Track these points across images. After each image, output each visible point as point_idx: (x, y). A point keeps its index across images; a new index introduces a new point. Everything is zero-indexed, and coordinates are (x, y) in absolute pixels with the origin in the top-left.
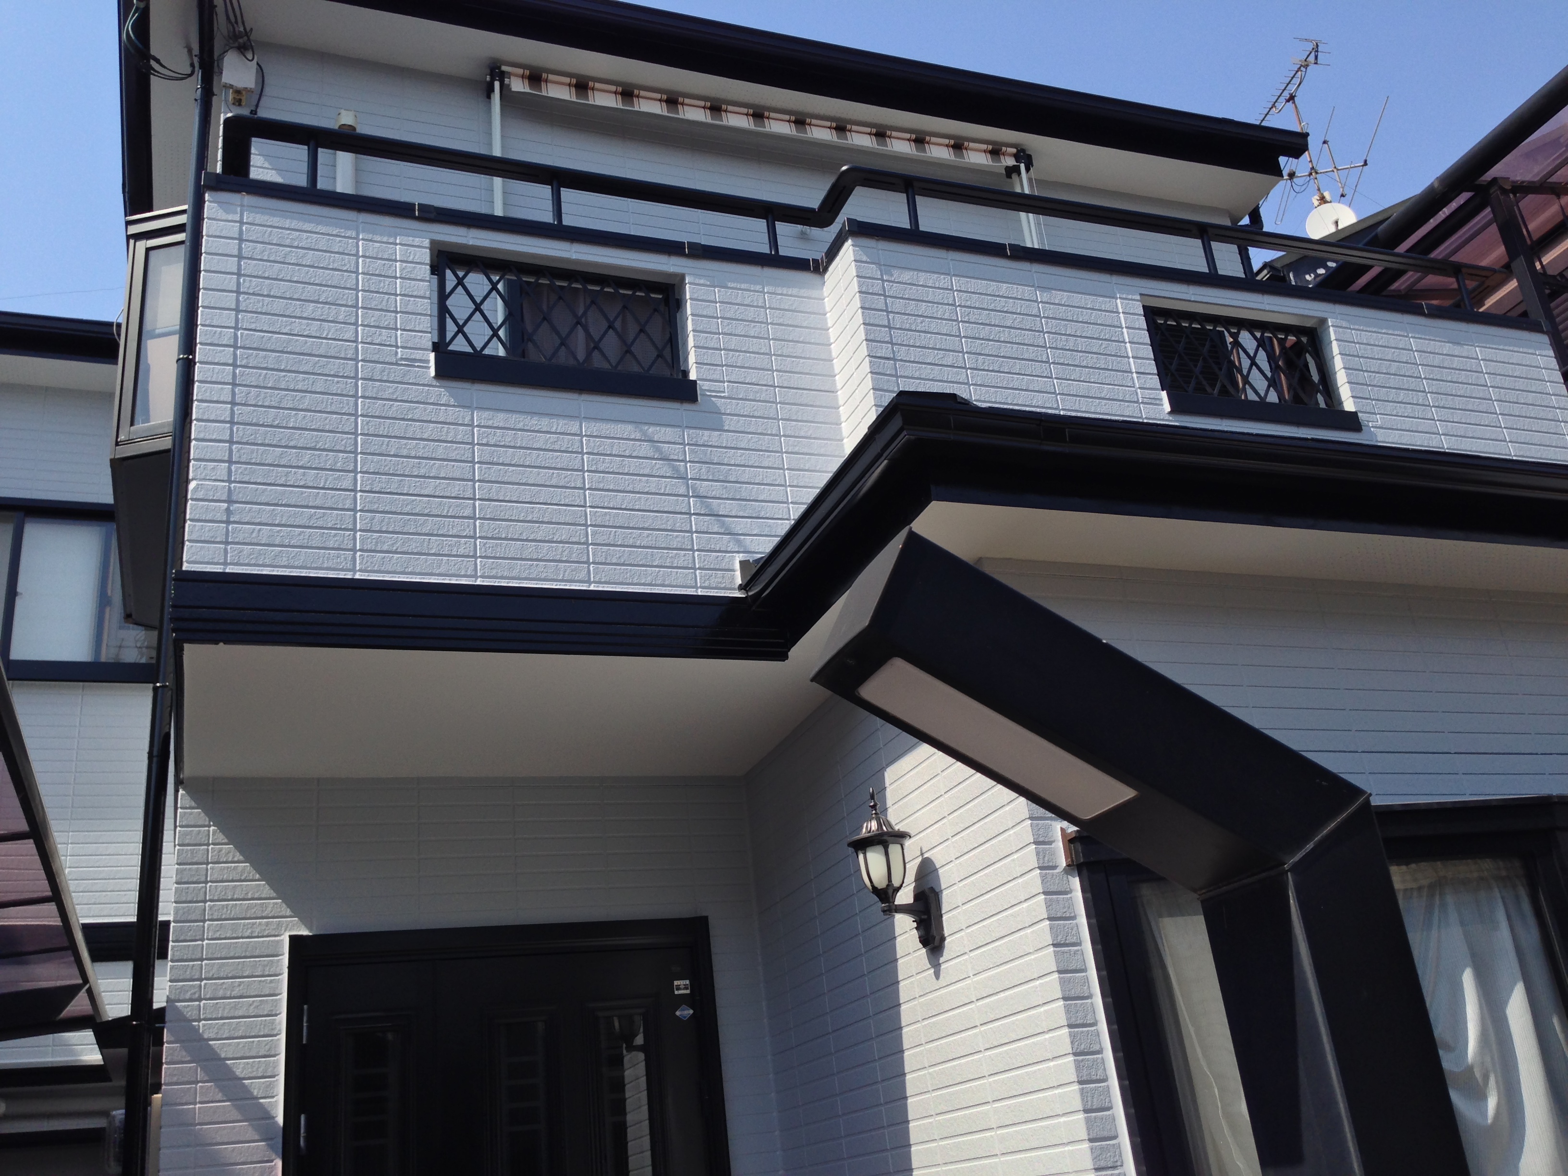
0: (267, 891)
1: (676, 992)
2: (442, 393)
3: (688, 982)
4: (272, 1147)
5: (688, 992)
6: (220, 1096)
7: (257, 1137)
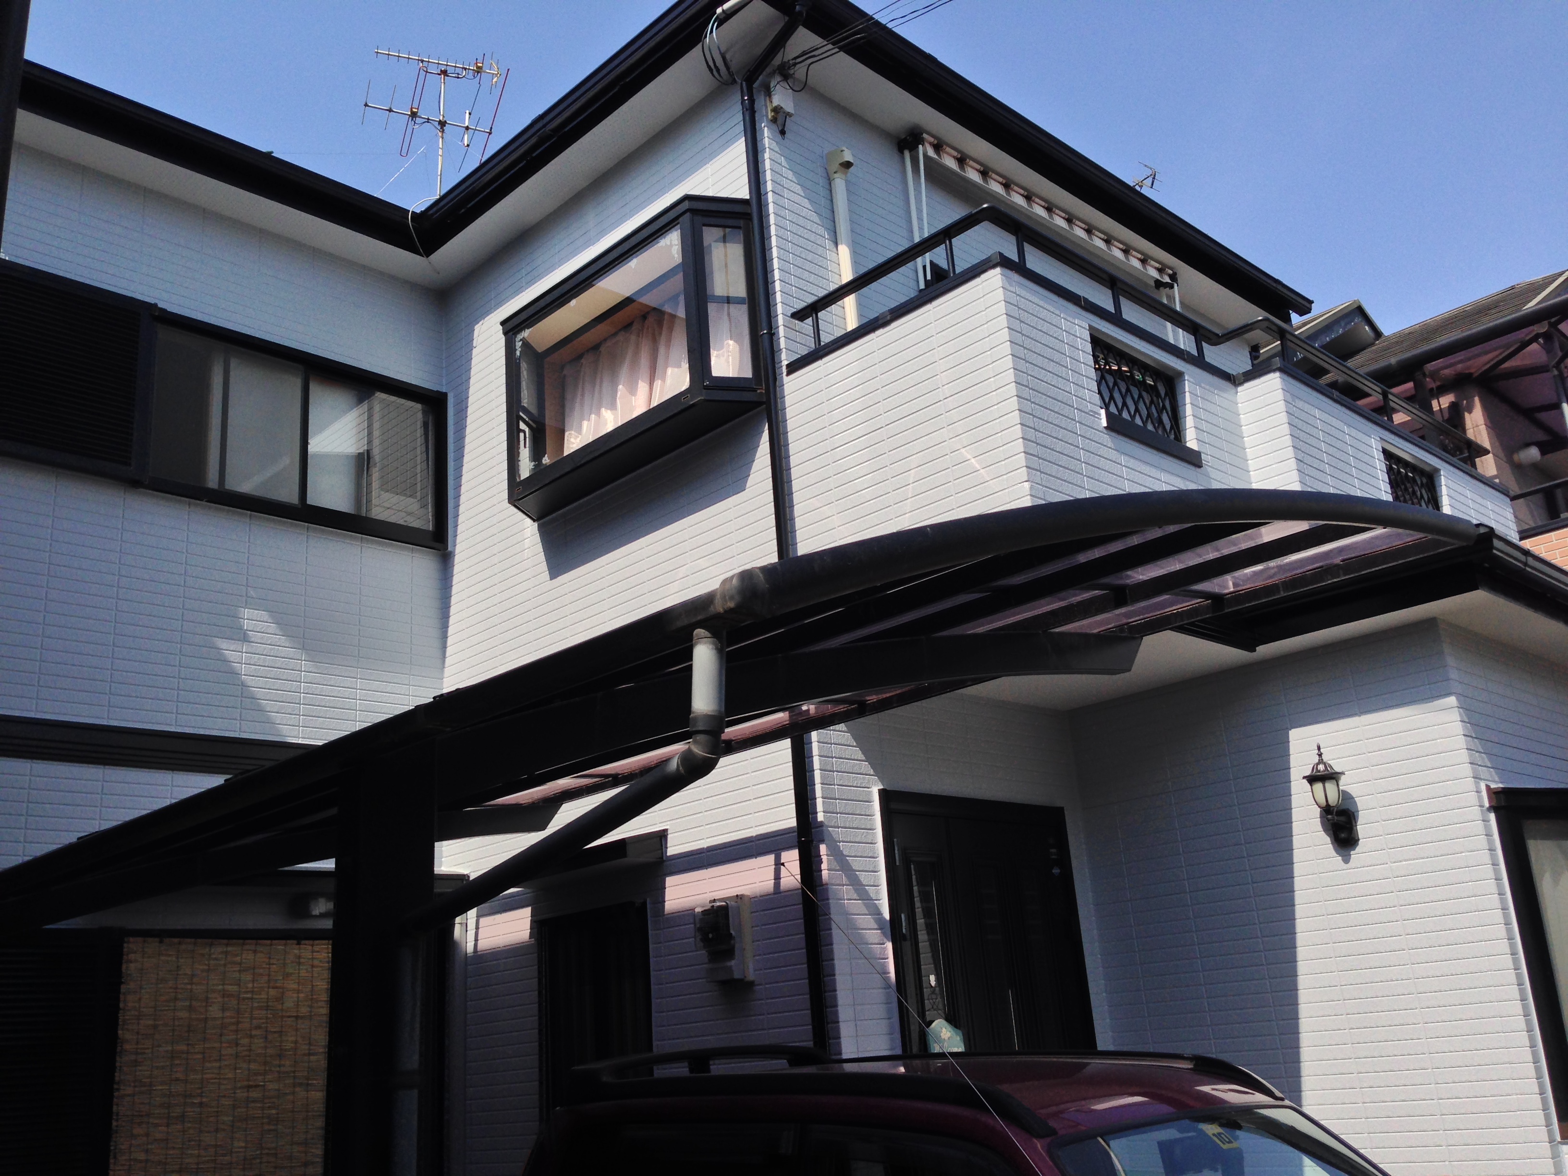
0: (860, 756)
2: (1107, 439)
3: (1056, 851)
4: (884, 934)
5: (1057, 857)
6: (855, 896)
7: (876, 927)
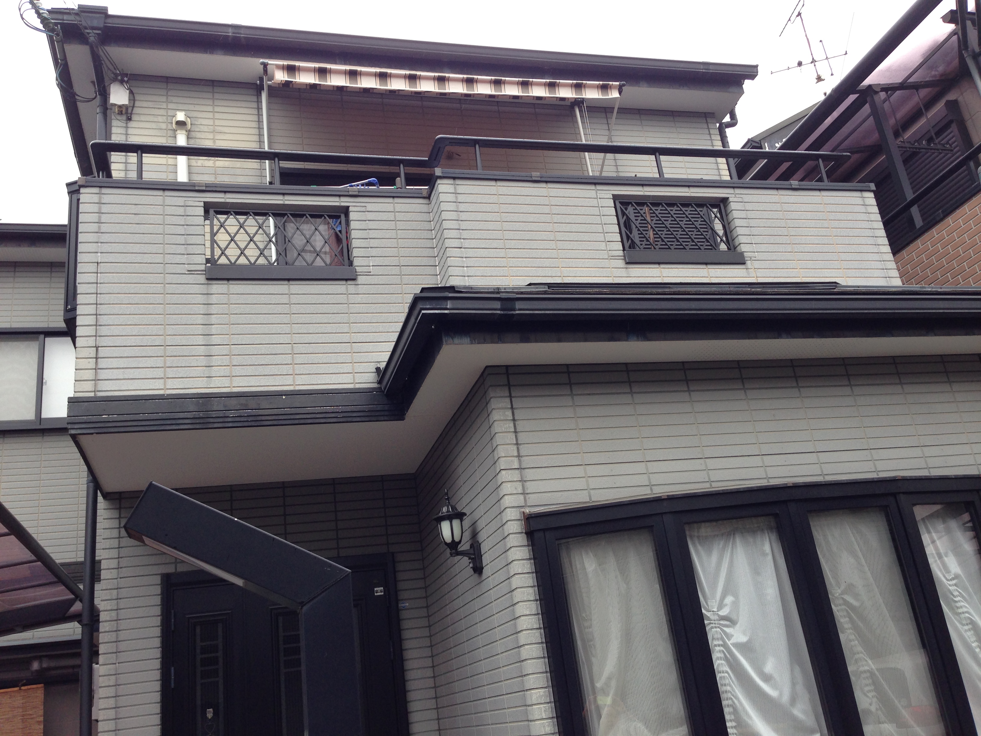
1: (376, 594)
3: (382, 588)
5: (383, 593)
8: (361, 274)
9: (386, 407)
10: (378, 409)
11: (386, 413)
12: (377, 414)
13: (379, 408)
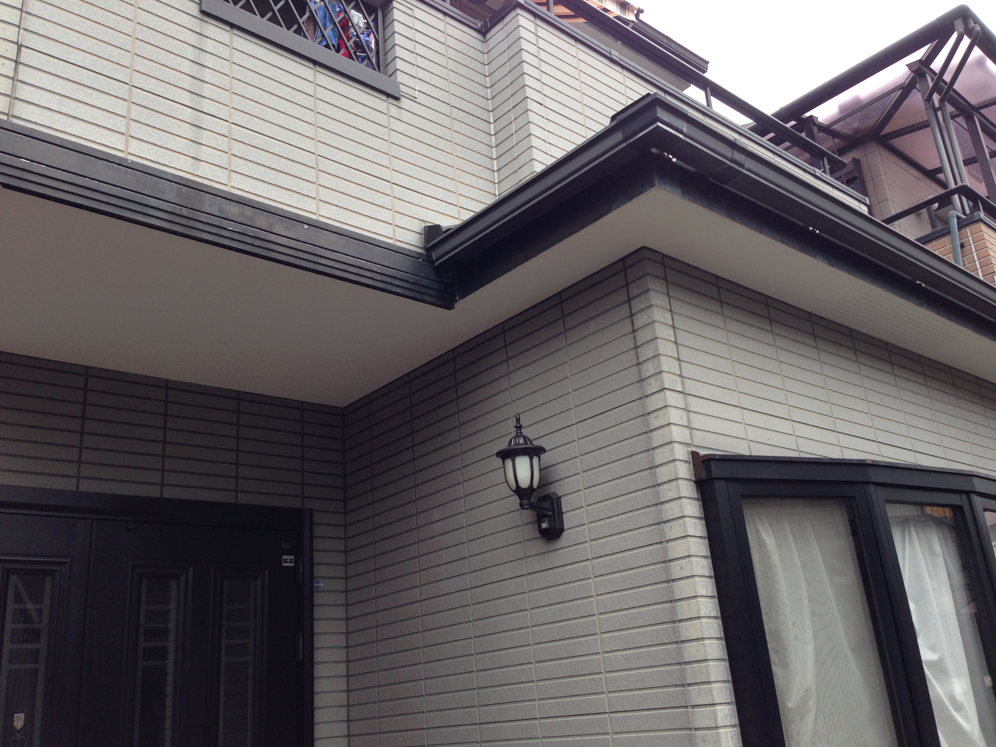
1: (284, 565)
3: (293, 557)
5: (292, 565)
8: (406, 96)
9: (435, 285)
10: (425, 284)
11: (434, 293)
12: (423, 290)
13: (425, 282)
